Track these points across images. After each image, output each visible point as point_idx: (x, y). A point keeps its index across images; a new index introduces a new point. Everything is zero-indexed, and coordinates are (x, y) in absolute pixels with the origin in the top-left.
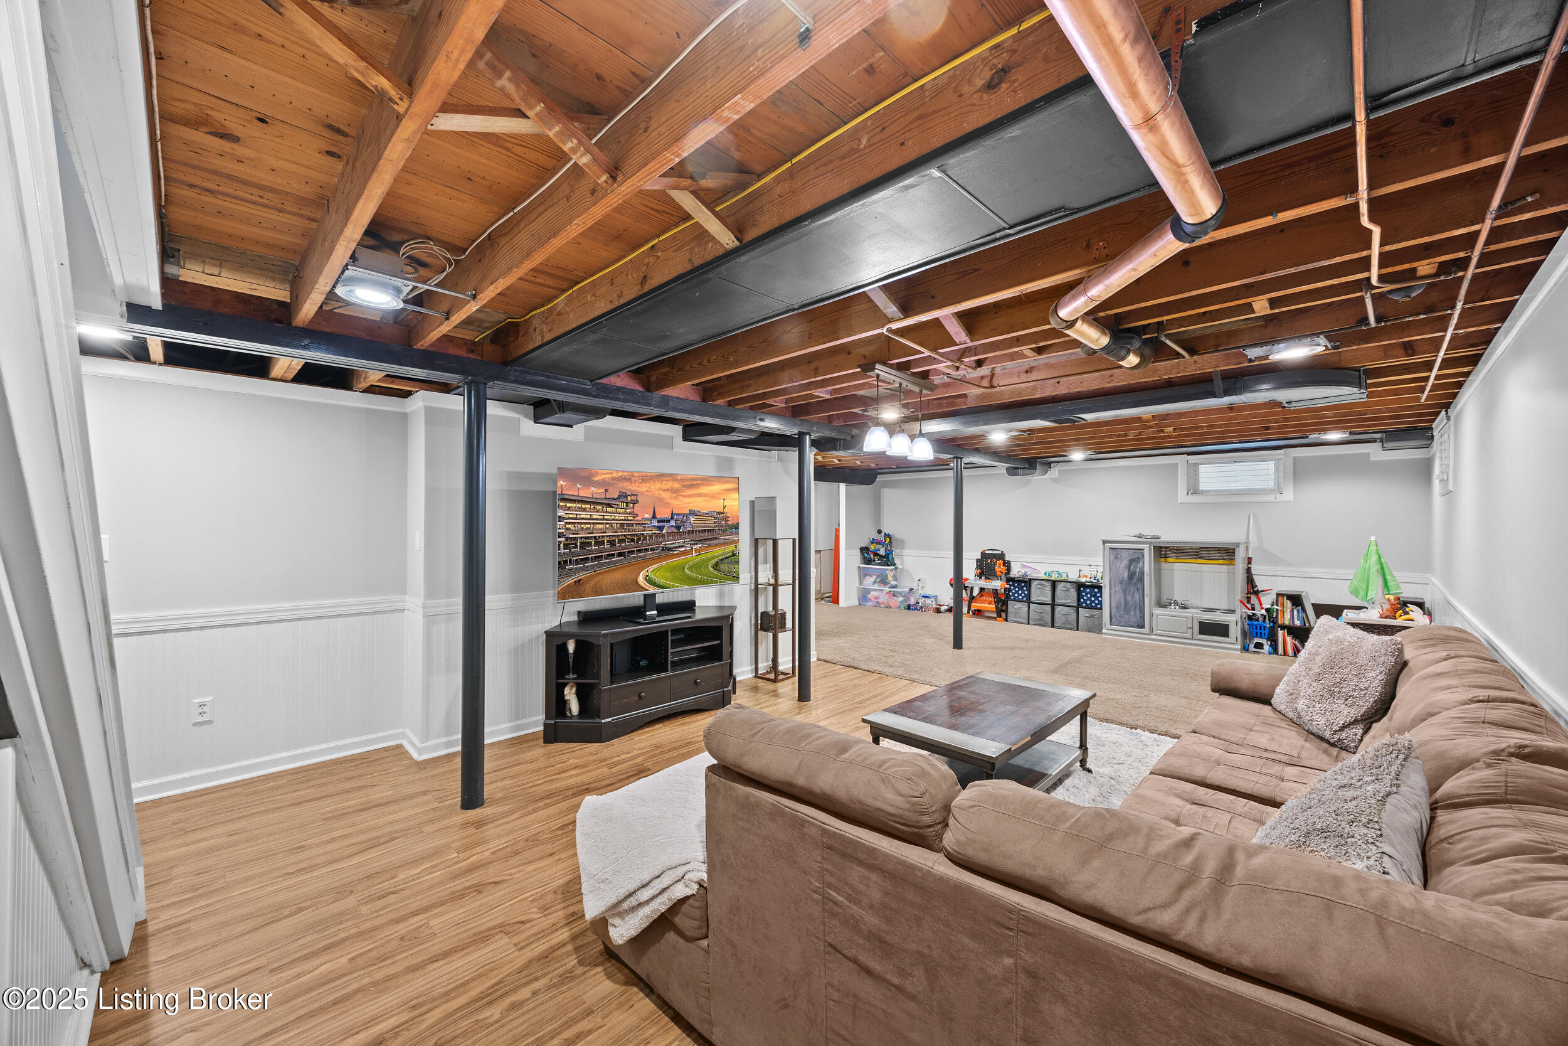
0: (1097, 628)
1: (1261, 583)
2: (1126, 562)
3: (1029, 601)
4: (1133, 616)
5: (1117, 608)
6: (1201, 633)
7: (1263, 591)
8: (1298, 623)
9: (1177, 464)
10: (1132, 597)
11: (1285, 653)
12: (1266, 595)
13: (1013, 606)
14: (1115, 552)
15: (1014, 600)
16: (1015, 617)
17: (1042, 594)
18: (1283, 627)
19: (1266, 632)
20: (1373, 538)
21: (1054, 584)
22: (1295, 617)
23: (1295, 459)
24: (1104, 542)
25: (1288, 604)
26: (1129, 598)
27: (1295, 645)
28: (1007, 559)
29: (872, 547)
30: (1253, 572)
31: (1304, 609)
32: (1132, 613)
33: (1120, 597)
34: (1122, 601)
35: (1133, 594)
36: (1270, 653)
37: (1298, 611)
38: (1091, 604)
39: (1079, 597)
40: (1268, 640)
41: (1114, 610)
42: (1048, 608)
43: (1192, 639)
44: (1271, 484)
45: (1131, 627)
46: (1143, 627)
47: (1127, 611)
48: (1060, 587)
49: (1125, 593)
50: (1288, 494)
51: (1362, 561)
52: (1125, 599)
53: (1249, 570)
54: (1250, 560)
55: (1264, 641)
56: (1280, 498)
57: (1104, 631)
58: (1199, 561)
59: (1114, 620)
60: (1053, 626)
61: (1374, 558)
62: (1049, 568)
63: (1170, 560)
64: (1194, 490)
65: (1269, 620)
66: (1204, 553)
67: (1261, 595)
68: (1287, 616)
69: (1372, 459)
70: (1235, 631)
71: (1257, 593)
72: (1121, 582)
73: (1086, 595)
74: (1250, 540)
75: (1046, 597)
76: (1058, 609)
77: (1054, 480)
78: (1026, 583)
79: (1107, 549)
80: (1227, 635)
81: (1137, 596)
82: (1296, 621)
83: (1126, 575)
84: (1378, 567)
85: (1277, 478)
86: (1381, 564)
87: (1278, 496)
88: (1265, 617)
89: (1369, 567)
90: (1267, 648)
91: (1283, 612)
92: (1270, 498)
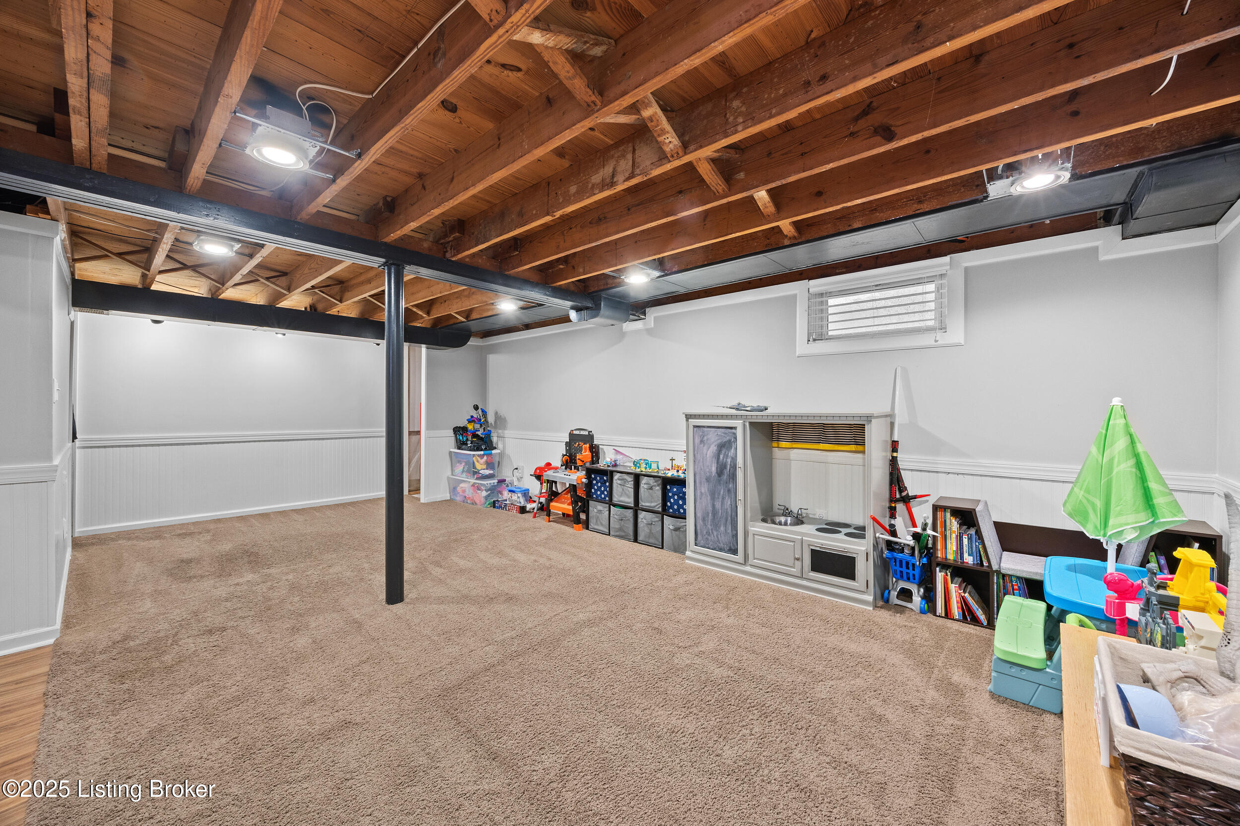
0: (680, 548)
1: (912, 484)
2: (713, 448)
3: (611, 503)
4: (722, 534)
5: (704, 520)
6: (815, 568)
7: (915, 497)
8: (969, 560)
9: (795, 296)
10: (722, 504)
11: (948, 615)
12: (921, 503)
13: (596, 508)
14: (700, 431)
15: (597, 500)
16: (596, 524)
17: (623, 493)
18: (945, 566)
19: (917, 572)
20: (1116, 401)
21: (637, 478)
22: (965, 548)
23: (966, 269)
24: (688, 417)
25: (954, 524)
26: (718, 505)
27: (963, 598)
28: (596, 442)
29: (470, 427)
30: (901, 464)
31: (979, 533)
32: (722, 528)
33: (706, 502)
34: (710, 508)
35: (723, 498)
36: (922, 612)
37: (970, 539)
38: (678, 510)
39: (665, 498)
40: (920, 585)
41: (700, 523)
42: (629, 513)
43: (802, 577)
44: (930, 319)
45: (721, 550)
46: (734, 551)
47: (716, 526)
48: (644, 481)
49: (713, 495)
50: (956, 334)
51: (1094, 450)
52: (714, 506)
53: (894, 462)
54: (895, 446)
55: (913, 588)
56: (943, 339)
57: (688, 553)
58: (822, 446)
59: (700, 537)
60: (636, 540)
61: (1121, 444)
62: (635, 455)
63: (783, 444)
64: (818, 335)
65: (921, 553)
66: (830, 434)
67: (913, 503)
68: (952, 546)
69: (1103, 258)
70: (865, 569)
71: (907, 500)
72: (708, 480)
73: (673, 497)
74: (896, 412)
75: (629, 497)
76: (642, 515)
77: (649, 331)
78: (607, 474)
79: (691, 428)
80: (851, 576)
81: (728, 502)
82: (966, 555)
83: (714, 469)
84: (1132, 462)
85: (940, 307)
86: (1137, 456)
87: (939, 335)
88: (913, 549)
89: (1111, 460)
90: (917, 599)
91: (945, 538)
92: (927, 340)
